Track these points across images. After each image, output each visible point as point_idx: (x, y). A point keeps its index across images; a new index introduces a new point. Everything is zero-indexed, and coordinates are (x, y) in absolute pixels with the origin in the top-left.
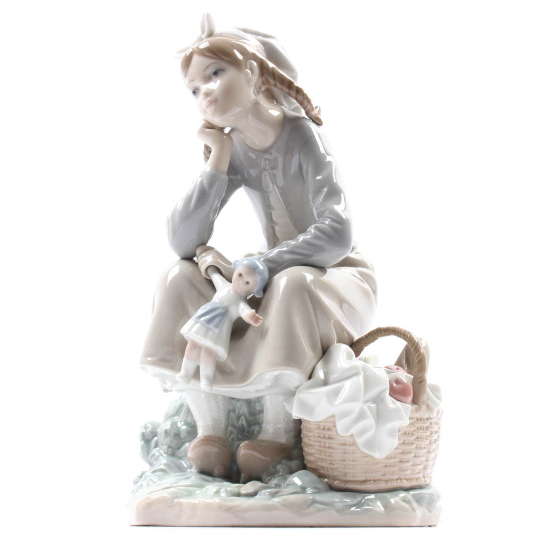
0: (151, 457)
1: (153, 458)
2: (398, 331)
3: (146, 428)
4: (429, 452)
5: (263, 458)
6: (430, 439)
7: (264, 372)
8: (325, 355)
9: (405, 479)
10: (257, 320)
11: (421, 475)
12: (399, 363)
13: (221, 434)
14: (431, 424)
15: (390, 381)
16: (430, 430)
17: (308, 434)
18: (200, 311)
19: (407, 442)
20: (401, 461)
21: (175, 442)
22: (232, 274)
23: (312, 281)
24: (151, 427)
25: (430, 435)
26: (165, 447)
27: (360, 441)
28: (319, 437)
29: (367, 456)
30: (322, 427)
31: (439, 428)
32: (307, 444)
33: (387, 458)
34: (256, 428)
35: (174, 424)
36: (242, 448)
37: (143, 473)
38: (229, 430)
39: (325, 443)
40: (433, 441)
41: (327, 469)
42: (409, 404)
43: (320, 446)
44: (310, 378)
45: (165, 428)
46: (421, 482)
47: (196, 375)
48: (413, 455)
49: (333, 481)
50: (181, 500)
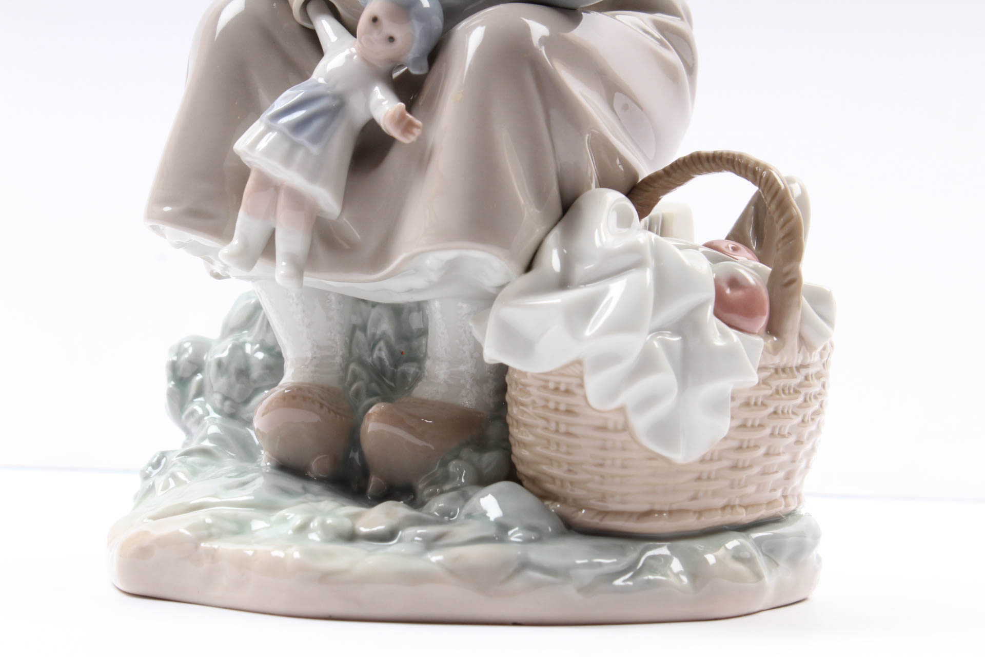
0: (188, 417)
1: (192, 420)
2: (739, 163)
3: (180, 351)
4: (799, 442)
5: (419, 442)
6: (802, 412)
7: (422, 252)
8: (568, 214)
9: (740, 506)
10: (408, 127)
11: (779, 493)
12: (737, 235)
13: (331, 379)
14: (806, 378)
15: (716, 281)
16: (803, 391)
17: (520, 399)
18: (281, 102)
19: (750, 423)
20: (735, 467)
21: (238, 386)
22: (358, 17)
23: (544, 40)
24: (190, 351)
25: (805, 404)
26: (217, 398)
27: (640, 423)
28: (545, 407)
29: (654, 457)
30: (551, 385)
31: (823, 386)
32: (517, 421)
33: (702, 460)
34: (411, 369)
35: (238, 347)
36: (373, 417)
37: (163, 455)
38: (350, 371)
39: (557, 424)
40: (808, 418)
41: (562, 481)
42: (759, 334)
43: (546, 429)
44: (529, 268)
45: (217, 356)
46: (780, 509)
47: (269, 249)
48: (762, 450)
49: (573, 509)
50: (215, 545)
